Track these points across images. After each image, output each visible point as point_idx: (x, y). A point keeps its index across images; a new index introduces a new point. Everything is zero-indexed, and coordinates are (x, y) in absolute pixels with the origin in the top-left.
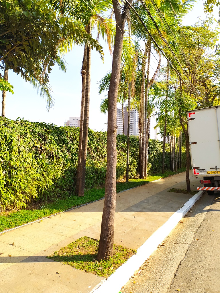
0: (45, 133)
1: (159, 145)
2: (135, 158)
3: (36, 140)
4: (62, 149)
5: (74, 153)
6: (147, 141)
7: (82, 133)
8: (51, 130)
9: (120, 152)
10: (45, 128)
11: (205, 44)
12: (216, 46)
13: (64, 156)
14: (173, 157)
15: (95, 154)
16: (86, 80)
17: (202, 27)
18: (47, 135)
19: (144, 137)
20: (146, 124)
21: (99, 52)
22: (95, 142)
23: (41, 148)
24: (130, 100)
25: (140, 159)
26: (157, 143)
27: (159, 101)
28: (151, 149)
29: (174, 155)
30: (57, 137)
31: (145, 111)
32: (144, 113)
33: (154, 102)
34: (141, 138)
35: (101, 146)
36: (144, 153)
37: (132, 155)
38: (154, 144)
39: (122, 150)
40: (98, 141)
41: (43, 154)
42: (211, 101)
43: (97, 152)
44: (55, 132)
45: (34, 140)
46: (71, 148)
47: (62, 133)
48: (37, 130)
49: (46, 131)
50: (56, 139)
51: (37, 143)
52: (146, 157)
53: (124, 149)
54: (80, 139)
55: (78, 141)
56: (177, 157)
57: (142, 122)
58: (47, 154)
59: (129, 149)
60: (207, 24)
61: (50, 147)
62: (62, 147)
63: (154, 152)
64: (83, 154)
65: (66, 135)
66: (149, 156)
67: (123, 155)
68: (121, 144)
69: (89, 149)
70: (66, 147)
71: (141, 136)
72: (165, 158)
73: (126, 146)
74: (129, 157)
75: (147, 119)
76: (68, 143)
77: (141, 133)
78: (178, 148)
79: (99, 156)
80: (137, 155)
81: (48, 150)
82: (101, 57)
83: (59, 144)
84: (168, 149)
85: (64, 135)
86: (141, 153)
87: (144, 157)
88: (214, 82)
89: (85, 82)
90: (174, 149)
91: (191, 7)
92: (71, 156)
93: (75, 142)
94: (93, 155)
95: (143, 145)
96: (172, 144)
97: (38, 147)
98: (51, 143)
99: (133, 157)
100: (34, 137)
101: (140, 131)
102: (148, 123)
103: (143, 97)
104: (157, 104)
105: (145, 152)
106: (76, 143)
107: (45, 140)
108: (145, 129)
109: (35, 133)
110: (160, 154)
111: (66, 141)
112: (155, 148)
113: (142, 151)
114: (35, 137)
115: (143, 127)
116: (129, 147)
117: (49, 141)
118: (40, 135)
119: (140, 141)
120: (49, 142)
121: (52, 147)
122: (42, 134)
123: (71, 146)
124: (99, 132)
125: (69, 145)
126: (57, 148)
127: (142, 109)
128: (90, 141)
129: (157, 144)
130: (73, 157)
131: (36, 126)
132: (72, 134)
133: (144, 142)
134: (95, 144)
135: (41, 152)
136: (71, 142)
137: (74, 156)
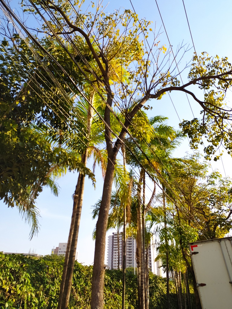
0: (19, 270)
1: (161, 283)
2: (132, 303)
3: (6, 279)
4: (38, 292)
5: (53, 297)
6: (147, 278)
7: (67, 269)
8: (27, 265)
9: (113, 294)
10: (21, 262)
11: (196, 175)
12: (207, 177)
13: (39, 302)
14: (180, 300)
15: (81, 297)
16: (78, 204)
17: (191, 160)
18: (21, 272)
19: (142, 273)
20: (145, 256)
21: (91, 179)
22: (82, 281)
23: (9, 291)
24: (126, 227)
25: (139, 304)
26: (159, 280)
27: (157, 229)
28: (153, 290)
29: (182, 298)
30: (34, 274)
31: (142, 240)
32: (141, 242)
33: (152, 230)
34: (139, 274)
35: (89, 286)
36: (144, 295)
37: (129, 298)
38: (156, 282)
39: (115, 291)
40: (86, 279)
41: (11, 300)
42: (213, 230)
43: (84, 294)
44: (32, 267)
45: (4, 279)
46: (51, 290)
47: (42, 269)
48: (10, 265)
49: (22, 266)
50: (33, 277)
51: (6, 284)
52: (146, 301)
53: (118, 290)
54: (63, 277)
55: (60, 280)
56: (185, 300)
57: (140, 253)
58: (15, 301)
59: (125, 291)
60: (195, 158)
61: (22, 289)
62: (39, 288)
63: (157, 294)
64: (65, 299)
65: (47, 271)
66: (150, 300)
67: (118, 299)
68: (115, 283)
69: (74, 290)
70: (44, 288)
71: (140, 271)
72: (171, 302)
73: (121, 285)
74: (125, 301)
75: (146, 250)
76: (47, 283)
77: (140, 267)
78: (185, 286)
79: (86, 300)
80: (136, 299)
81: (19, 295)
82: (93, 184)
83: (35, 285)
84: (173, 289)
85: (43, 272)
86: (140, 295)
87: (144, 301)
88: (212, 210)
89: (77, 207)
90: (180, 288)
91: (179, 144)
92: (49, 303)
93: (56, 281)
94: (79, 299)
95: (142, 284)
96: (178, 283)
97: (6, 290)
98: (25, 284)
99: (130, 301)
100: (4, 275)
101: (138, 264)
102: (147, 255)
103: (140, 224)
104: (155, 232)
105: (146, 294)
106: (58, 282)
107: (17, 279)
108: (143, 263)
109: (6, 270)
110: (164, 296)
111: (44, 280)
112: (157, 287)
113: (142, 293)
114: (6, 276)
115: (141, 260)
116: (125, 288)
117: (23, 280)
118: (13, 272)
119: (139, 278)
120: (22, 282)
121: (25, 289)
122: (16, 270)
123: (50, 287)
124: (89, 266)
125: (48, 286)
126: (31, 291)
127: (139, 237)
128: (76, 279)
129: (159, 283)
130: (51, 303)
131: (10, 260)
132: (54, 270)
133: (143, 280)
134: (82, 283)
135: (9, 297)
136: (51, 282)
137: (52, 301)
